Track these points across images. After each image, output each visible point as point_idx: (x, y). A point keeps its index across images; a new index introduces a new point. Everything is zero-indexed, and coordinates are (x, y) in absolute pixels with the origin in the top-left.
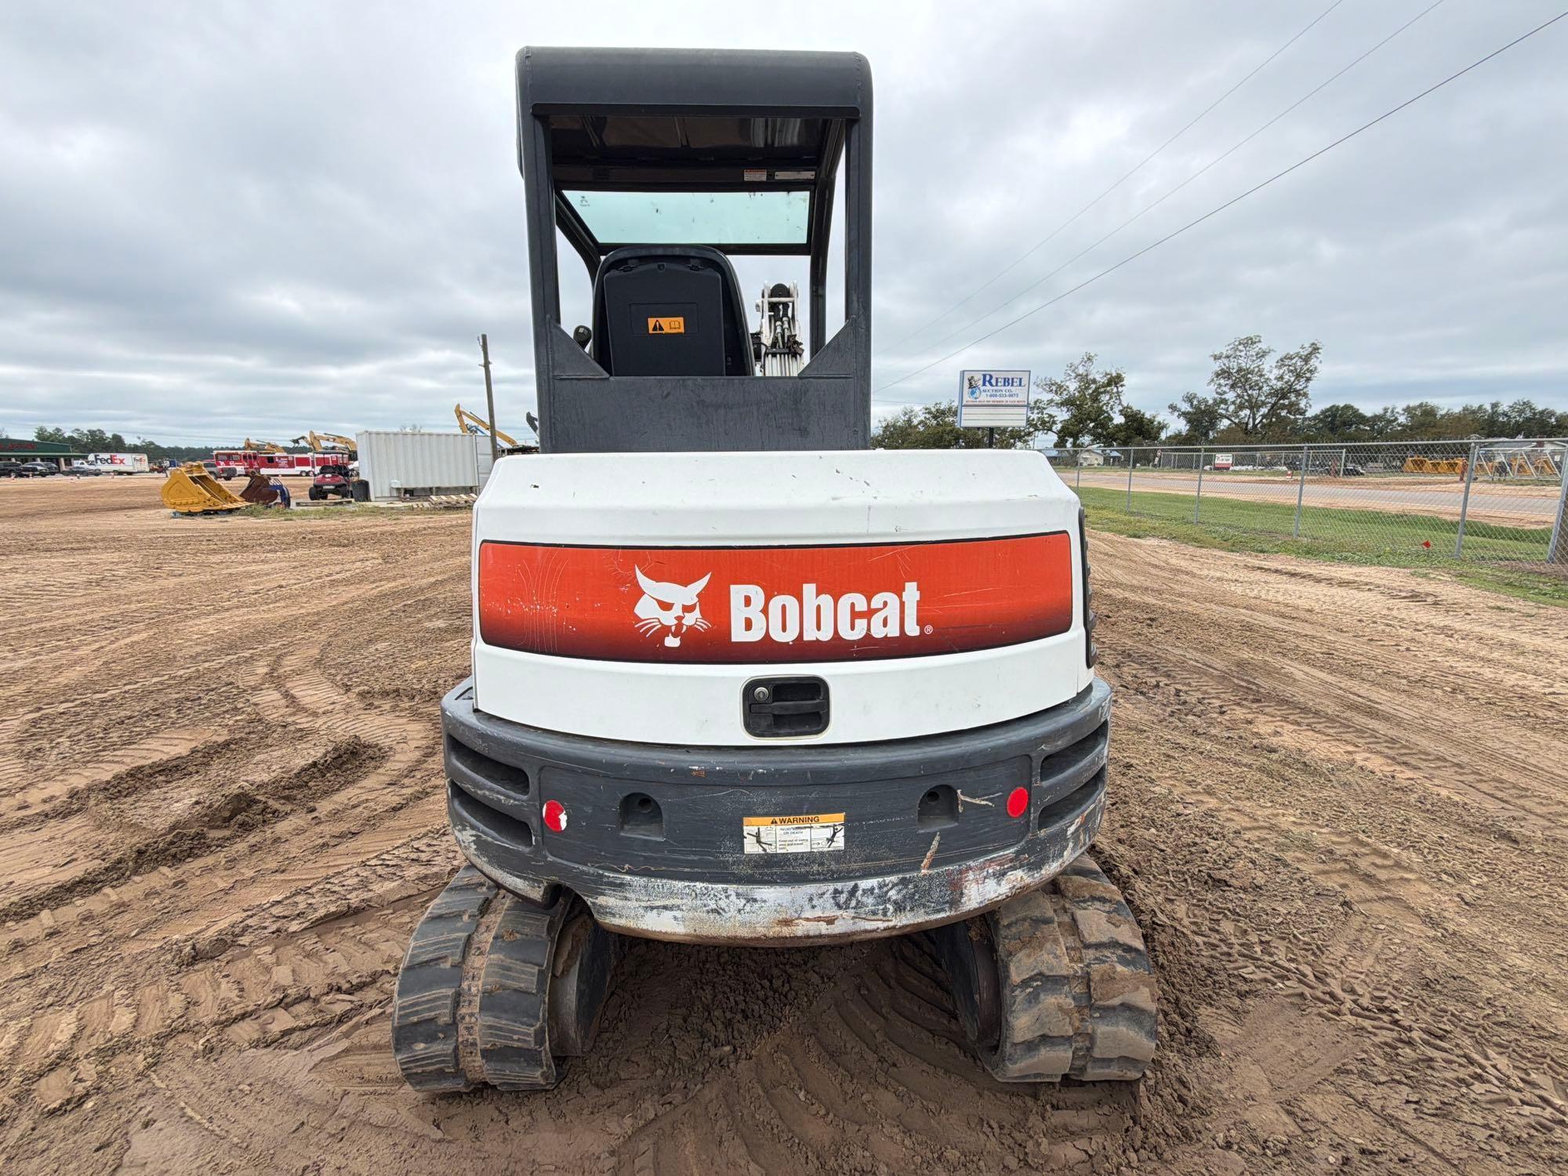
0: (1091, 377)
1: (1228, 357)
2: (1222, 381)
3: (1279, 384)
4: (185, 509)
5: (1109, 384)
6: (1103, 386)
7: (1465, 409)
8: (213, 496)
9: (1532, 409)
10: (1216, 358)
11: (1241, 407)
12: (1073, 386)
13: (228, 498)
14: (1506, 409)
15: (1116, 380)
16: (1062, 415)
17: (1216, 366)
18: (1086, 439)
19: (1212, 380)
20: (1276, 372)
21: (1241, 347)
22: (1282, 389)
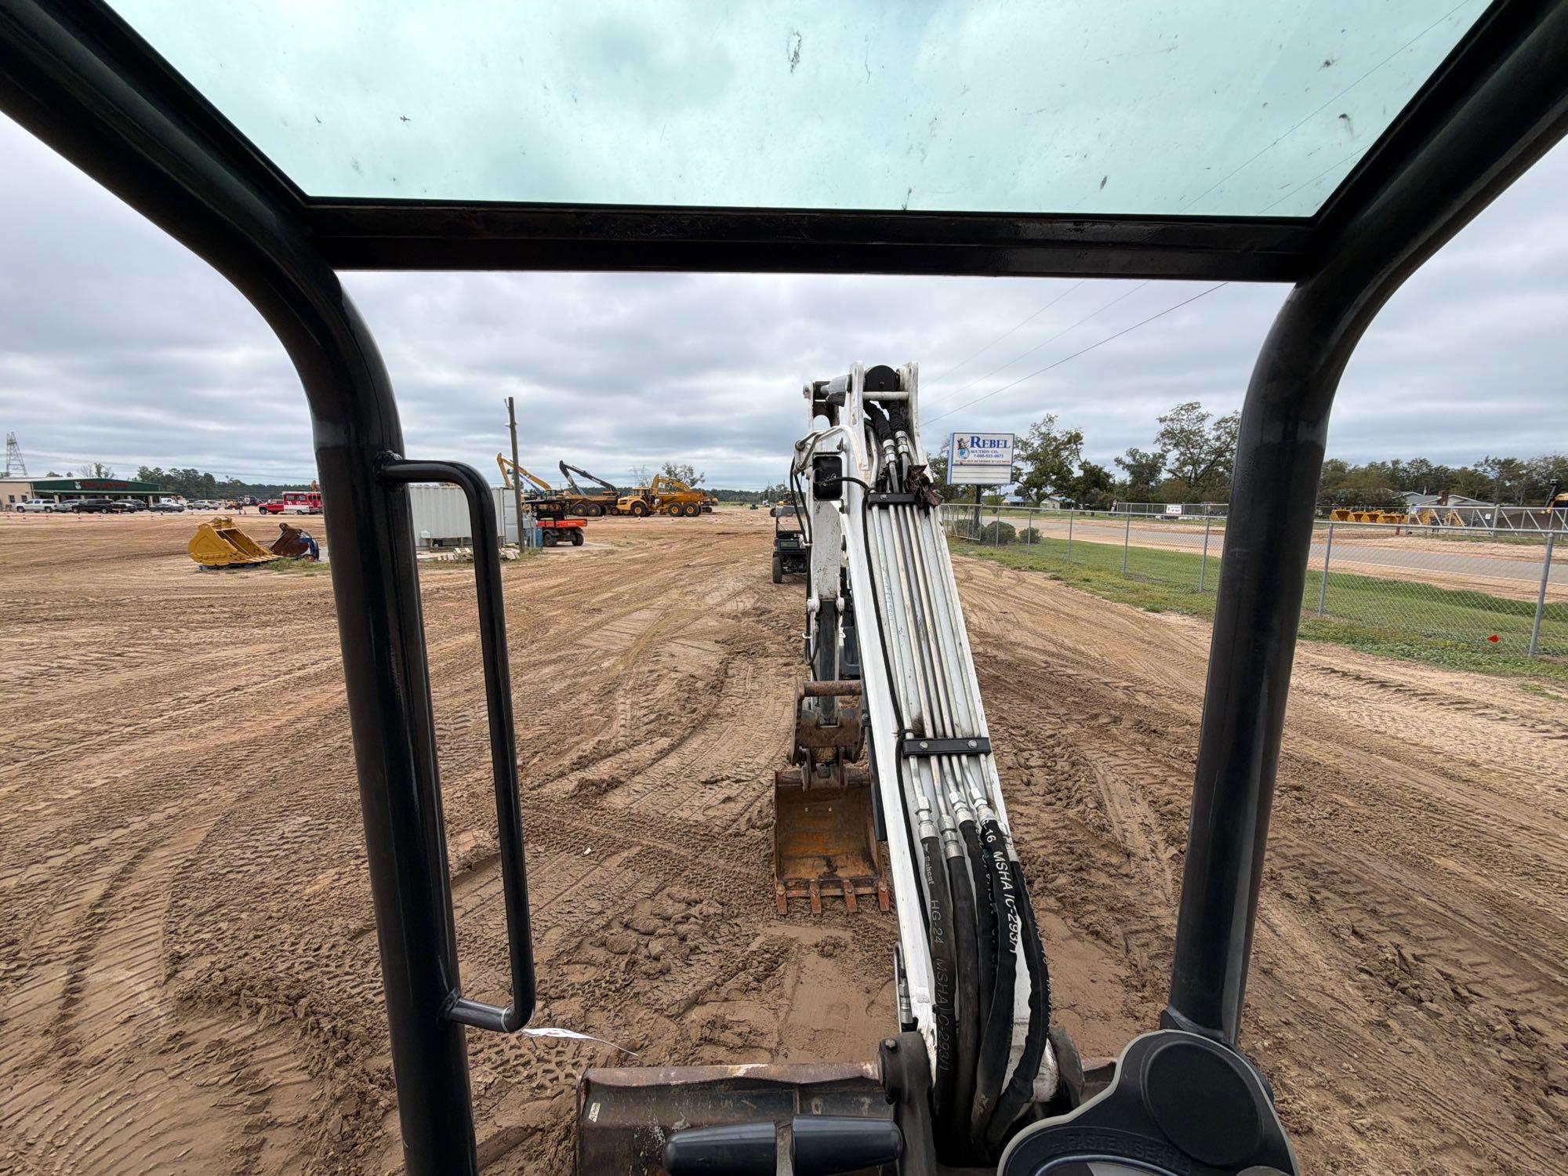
0: (1052, 435)
1: (1172, 420)
2: (1167, 441)
3: (1218, 444)
4: (211, 563)
5: (1069, 442)
6: (1062, 443)
7: (1371, 465)
8: (239, 550)
9: (1428, 466)
10: (1162, 420)
11: (1184, 464)
12: (1036, 443)
13: (257, 552)
14: (1406, 466)
15: (1076, 439)
16: (1027, 468)
17: (1162, 427)
18: (1049, 490)
19: (1158, 440)
20: (1214, 433)
21: (1183, 412)
22: (1220, 448)
